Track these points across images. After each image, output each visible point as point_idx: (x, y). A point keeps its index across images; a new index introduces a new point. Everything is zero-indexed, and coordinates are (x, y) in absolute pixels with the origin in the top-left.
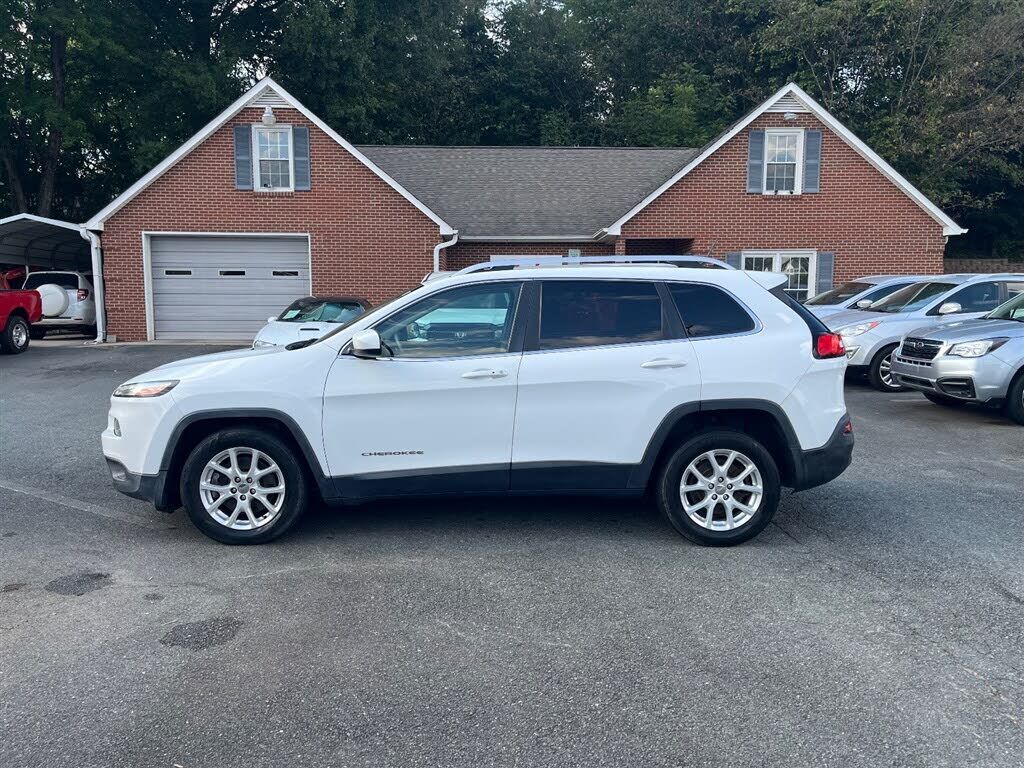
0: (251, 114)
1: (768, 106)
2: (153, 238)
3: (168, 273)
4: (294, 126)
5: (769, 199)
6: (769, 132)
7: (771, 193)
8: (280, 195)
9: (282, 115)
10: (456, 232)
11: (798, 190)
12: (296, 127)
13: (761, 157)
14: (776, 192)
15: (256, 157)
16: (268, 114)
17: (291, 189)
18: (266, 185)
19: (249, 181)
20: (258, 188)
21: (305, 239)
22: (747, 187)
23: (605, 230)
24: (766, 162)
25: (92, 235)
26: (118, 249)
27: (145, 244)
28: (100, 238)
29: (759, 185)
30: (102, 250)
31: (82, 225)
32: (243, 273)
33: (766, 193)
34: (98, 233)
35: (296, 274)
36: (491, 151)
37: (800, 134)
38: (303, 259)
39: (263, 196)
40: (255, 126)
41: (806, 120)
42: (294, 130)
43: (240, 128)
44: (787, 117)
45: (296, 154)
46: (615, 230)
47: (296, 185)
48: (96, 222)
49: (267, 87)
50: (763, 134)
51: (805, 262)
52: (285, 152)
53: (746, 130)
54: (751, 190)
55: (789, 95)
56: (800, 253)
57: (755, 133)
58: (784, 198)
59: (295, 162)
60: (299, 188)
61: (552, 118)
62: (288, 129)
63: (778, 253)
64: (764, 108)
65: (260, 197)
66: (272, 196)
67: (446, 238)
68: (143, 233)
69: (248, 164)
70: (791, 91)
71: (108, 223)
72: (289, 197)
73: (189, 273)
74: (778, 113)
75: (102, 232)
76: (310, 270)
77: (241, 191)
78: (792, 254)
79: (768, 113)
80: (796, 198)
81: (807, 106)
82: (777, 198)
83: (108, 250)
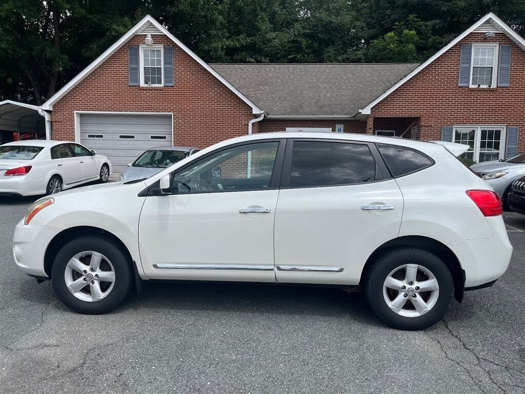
0: (138, 39)
1: (474, 29)
2: (81, 115)
3: (89, 136)
4: (164, 46)
5: (474, 91)
6: (475, 45)
7: (475, 86)
8: (156, 89)
10: (262, 112)
11: (494, 86)
12: (166, 46)
13: (469, 63)
14: (479, 85)
15: (142, 65)
16: (149, 38)
17: (162, 85)
18: (147, 83)
19: (138, 80)
20: (143, 85)
21: (170, 117)
22: (459, 82)
23: (360, 111)
24: (472, 66)
25: (46, 113)
26: (61, 122)
27: (76, 119)
28: (51, 115)
29: (468, 82)
30: (51, 122)
31: (39, 107)
32: (133, 137)
33: (471, 86)
34: (49, 112)
35: (164, 138)
36: (291, 66)
37: (495, 48)
38: (169, 129)
39: (145, 90)
40: (141, 46)
41: (502, 38)
42: (164, 48)
43: (133, 46)
44: (488, 35)
45: (165, 63)
46: (367, 111)
47: (165, 82)
48: (47, 105)
49: (148, 21)
50: (471, 47)
51: (498, 134)
52: (159, 62)
53: (459, 44)
54: (462, 85)
55: (489, 22)
56: (493, 128)
57: (465, 46)
58: (484, 90)
59: (165, 68)
60: (167, 85)
61: (331, 50)
62: (161, 47)
63: (479, 127)
64: (472, 29)
65: (144, 90)
66: (151, 89)
67: (256, 116)
68: (75, 112)
69: (137, 69)
70: (490, 19)
71: (55, 105)
72: (161, 90)
73: (102, 136)
74: (481, 33)
75: (51, 111)
76: (173, 135)
77: (132, 86)
78: (489, 128)
79: (475, 33)
80: (493, 90)
81: (502, 28)
82: (479, 90)
83: (55, 122)
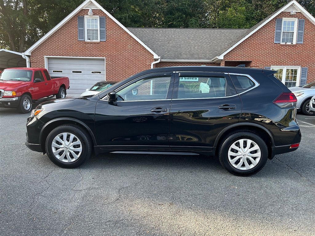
0: (84, 12)
1: (284, 9)
2: (48, 58)
3: (54, 71)
4: (100, 16)
5: (283, 46)
6: (284, 19)
7: (284, 43)
8: (95, 43)
9: (95, 12)
10: (160, 57)
11: (294, 42)
12: (101, 17)
13: (281, 29)
14: (286, 43)
15: (86, 28)
16: (90, 12)
17: (99, 41)
18: (89, 39)
19: (83, 38)
20: (87, 40)
21: (104, 60)
22: (274, 41)
23: (217, 57)
24: (282, 31)
25: (26, 57)
26: (36, 63)
27: (46, 61)
28: (30, 58)
29: (279, 41)
30: (30, 63)
31: (23, 53)
32: (81, 72)
33: (281, 43)
34: (28, 56)
35: (100, 72)
36: (172, 30)
37: (296, 21)
38: (102, 67)
39: (88, 43)
40: (86, 17)
41: (299, 15)
42: (100, 18)
43: (80, 17)
44: (292, 13)
45: (100, 28)
46: (221, 57)
47: (101, 38)
48: (28, 52)
49: (90, 1)
50: (282, 20)
51: (296, 71)
52: (96, 26)
53: (275, 18)
54: (276, 42)
55: (292, 5)
56: (294, 68)
57: (278, 19)
58: (289, 46)
59: (100, 31)
60: (102, 40)
61: (193, 20)
62: (98, 17)
63: (285, 67)
64: (282, 10)
65: (87, 43)
66: (91, 43)
67: (156, 60)
68: (45, 56)
69: (83, 31)
70: (293, 3)
71: (32, 52)
72: (98, 44)
73: (61, 72)
74: (288, 12)
75: (30, 56)
76: (105, 71)
77: (80, 41)
78: (291, 67)
79: (284, 12)
80: (294, 46)
81: (300, 9)
82: (286, 46)
83: (33, 62)
